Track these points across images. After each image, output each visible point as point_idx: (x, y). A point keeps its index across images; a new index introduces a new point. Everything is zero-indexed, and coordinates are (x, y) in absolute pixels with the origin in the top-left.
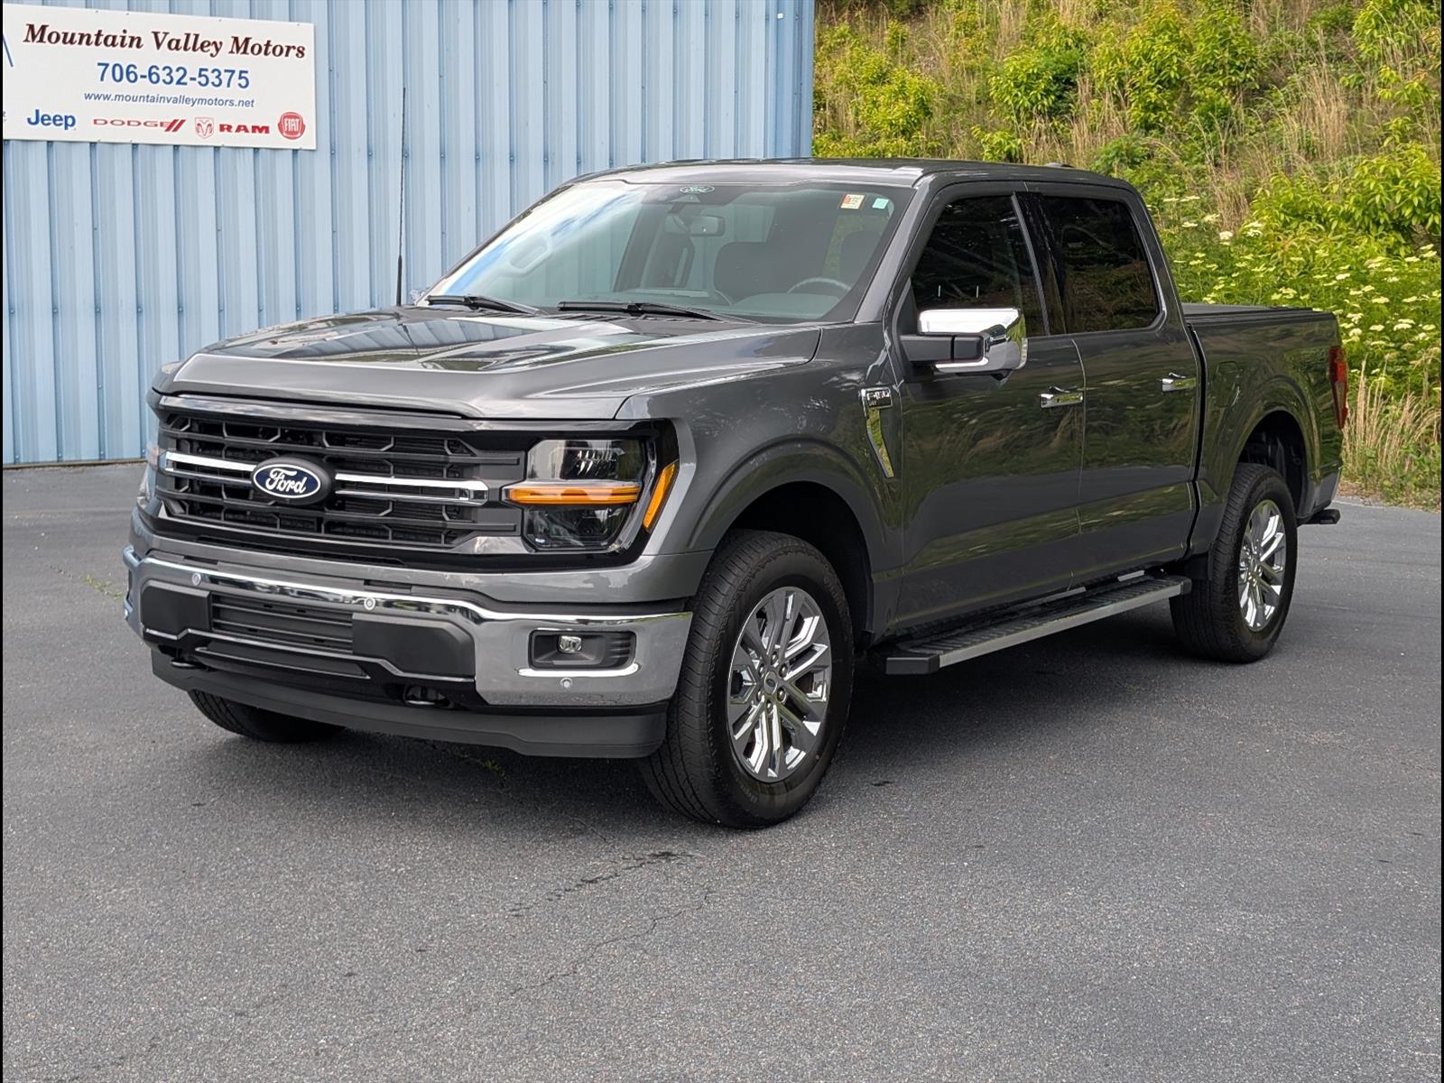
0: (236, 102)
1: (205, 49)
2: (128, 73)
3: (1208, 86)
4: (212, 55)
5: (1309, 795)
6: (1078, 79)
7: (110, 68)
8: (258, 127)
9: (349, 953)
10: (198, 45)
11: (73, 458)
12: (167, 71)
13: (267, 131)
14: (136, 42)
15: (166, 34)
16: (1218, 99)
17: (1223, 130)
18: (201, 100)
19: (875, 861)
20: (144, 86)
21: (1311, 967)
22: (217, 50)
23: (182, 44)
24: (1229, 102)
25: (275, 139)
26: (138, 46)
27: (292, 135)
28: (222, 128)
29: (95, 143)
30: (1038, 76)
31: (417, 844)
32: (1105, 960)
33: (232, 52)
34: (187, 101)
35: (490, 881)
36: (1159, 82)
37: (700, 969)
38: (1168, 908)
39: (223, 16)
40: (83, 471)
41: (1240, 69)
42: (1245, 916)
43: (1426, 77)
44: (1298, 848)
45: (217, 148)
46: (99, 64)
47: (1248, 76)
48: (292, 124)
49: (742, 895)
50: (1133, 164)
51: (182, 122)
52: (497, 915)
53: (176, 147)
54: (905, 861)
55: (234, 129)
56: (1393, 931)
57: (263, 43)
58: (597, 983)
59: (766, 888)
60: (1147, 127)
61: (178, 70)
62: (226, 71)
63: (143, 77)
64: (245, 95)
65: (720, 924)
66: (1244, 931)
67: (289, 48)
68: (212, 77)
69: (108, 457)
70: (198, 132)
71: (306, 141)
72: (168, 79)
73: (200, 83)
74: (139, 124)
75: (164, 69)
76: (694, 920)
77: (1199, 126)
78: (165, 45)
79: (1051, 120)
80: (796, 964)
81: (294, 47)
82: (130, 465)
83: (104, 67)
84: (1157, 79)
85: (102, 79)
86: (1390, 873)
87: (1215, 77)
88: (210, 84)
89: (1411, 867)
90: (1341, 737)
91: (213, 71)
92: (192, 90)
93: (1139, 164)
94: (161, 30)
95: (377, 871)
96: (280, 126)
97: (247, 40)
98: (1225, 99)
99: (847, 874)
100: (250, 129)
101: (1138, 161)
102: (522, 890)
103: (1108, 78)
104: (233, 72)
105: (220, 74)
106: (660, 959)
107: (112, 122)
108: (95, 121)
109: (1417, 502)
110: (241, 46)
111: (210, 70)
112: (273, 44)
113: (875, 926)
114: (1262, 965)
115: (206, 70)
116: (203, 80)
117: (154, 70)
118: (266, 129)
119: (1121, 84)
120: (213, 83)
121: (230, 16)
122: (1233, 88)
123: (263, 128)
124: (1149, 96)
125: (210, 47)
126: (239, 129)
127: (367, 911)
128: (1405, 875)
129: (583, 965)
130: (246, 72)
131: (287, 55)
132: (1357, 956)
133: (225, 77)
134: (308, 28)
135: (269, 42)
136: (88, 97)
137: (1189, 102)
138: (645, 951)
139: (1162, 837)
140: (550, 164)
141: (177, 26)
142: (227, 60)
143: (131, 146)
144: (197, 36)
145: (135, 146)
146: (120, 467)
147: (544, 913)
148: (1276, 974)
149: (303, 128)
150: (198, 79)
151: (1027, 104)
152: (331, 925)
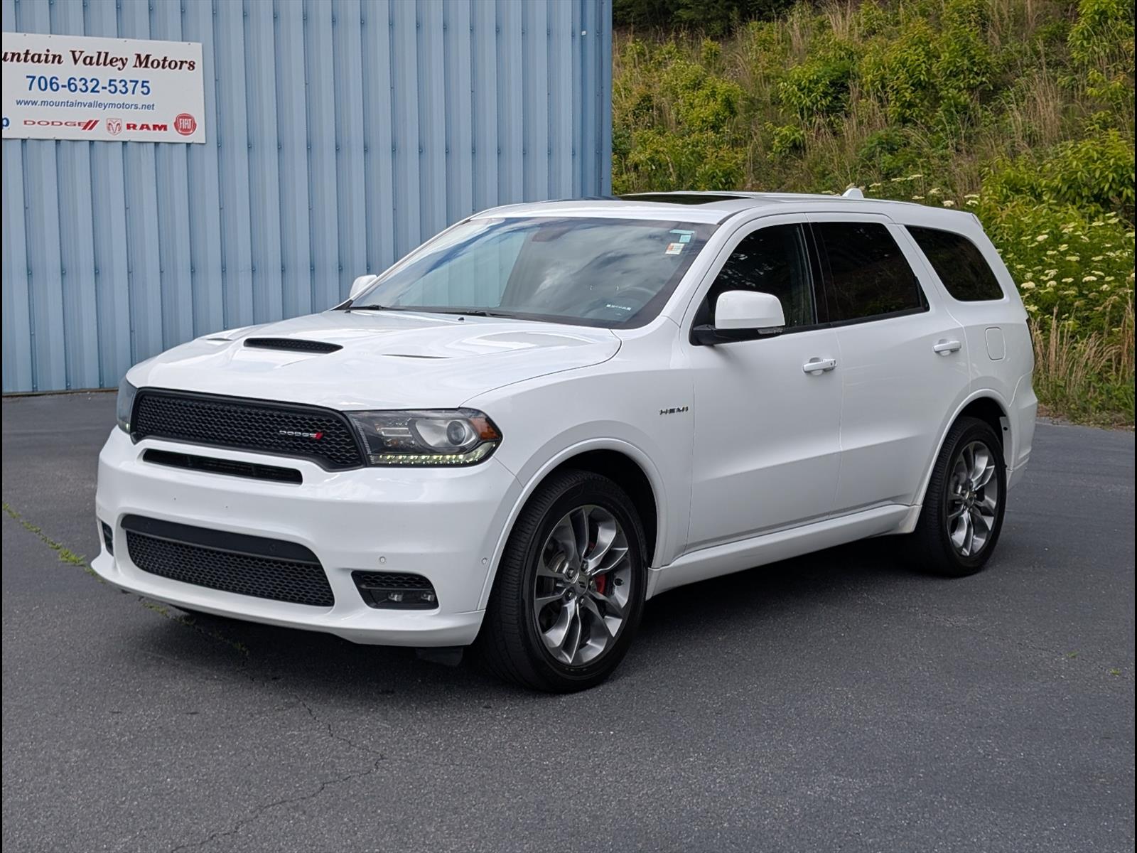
0: (140, 106)
1: (114, 64)
2: (52, 84)
3: (951, 87)
4: (119, 69)
5: (929, 671)
6: (850, 83)
7: (36, 80)
8: (157, 126)
9: (49, 813)
10: (108, 61)
11: (11, 391)
12: (83, 82)
13: (165, 129)
14: (58, 59)
15: (82, 52)
16: (960, 97)
17: (963, 122)
18: (112, 105)
19: (536, 730)
20: (64, 94)
21: (879, 828)
22: (124, 65)
23: (95, 60)
24: (968, 100)
25: (172, 135)
26: (59, 62)
27: (185, 131)
28: (128, 127)
29: (26, 140)
30: (817, 82)
31: (147, 716)
32: (700, 820)
33: (135, 66)
34: (100, 105)
35: (197, 749)
36: (912, 85)
37: (345, 829)
38: (772, 773)
39: (128, 38)
40: (18, 401)
41: (977, 74)
42: (836, 780)
43: (1124, 78)
44: (904, 718)
45: (124, 143)
46: (28, 77)
47: (984, 79)
48: (186, 123)
49: (408, 761)
50: (892, 151)
51: (96, 122)
52: (189, 780)
53: (91, 142)
54: (561, 730)
55: (138, 127)
56: (962, 794)
57: (161, 59)
58: (251, 841)
59: (432, 755)
60: (904, 121)
61: (92, 81)
62: (131, 81)
63: (63, 86)
64: (147, 100)
65: (379, 788)
66: (831, 794)
67: (182, 63)
68: (120, 86)
69: (39, 390)
70: (109, 129)
71: (198, 136)
72: (84, 88)
73: (110, 91)
74: (61, 124)
75: (81, 80)
76: (359, 785)
77: (944, 119)
78: (81, 61)
79: (829, 117)
80: (430, 824)
81: (186, 62)
82: (57, 396)
83: (31, 79)
84: (910, 82)
85: (30, 89)
86: (976, 742)
87: (958, 80)
88: (118, 92)
89: (996, 736)
90: (974, 621)
91: (121, 82)
92: (104, 96)
93: (897, 150)
94: (78, 49)
95: (103, 740)
96: (176, 125)
97: (148, 57)
98: (964, 98)
99: (506, 742)
100: (151, 127)
101: (896, 148)
102: (220, 758)
103: (873, 82)
104: (137, 82)
105: (126, 83)
106: (314, 820)
107: (39, 123)
108: (25, 122)
109: (1097, 422)
110: (143, 61)
111: (118, 81)
112: (169, 59)
113: (513, 790)
114: (837, 825)
115: (115, 81)
116: (113, 89)
117: (72, 81)
118: (165, 127)
119: (883, 87)
120: (120, 91)
121: (134, 37)
122: (971, 89)
123: (162, 126)
124: (904, 96)
125: (118, 63)
126: (142, 128)
127: (80, 776)
128: (987, 743)
129: (245, 825)
130: (148, 82)
131: (180, 68)
132: (923, 817)
133: (130, 86)
134: (197, 46)
135: (165, 58)
136: (19, 103)
137: (937, 100)
138: (304, 813)
139: (790, 708)
140: (397, 151)
141: (91, 46)
142: (131, 72)
143: (54, 142)
144: (107, 54)
145: (58, 141)
146: (49, 397)
147: (231, 778)
148: (846, 834)
149: (194, 126)
150: (109, 88)
151: (809, 103)
152: (45, 788)
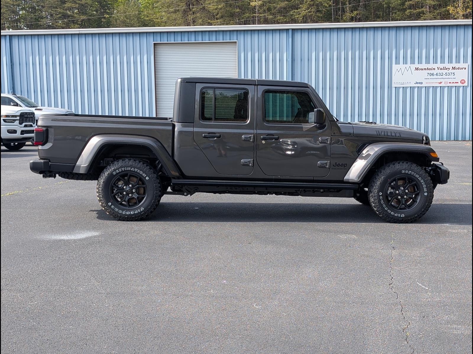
0: (452, 78)
2: (433, 74)
10: (446, 69)
12: (440, 74)
15: (440, 67)
18: (446, 78)
20: (435, 77)
22: (449, 69)
23: (442, 69)
25: (460, 84)
26: (434, 70)
27: (463, 83)
28: (449, 83)
29: (426, 87)
33: (452, 69)
34: (443, 78)
39: (450, 64)
45: (448, 87)
46: (427, 73)
48: (463, 81)
51: (442, 82)
53: (441, 87)
62: (451, 73)
70: (445, 84)
71: (466, 84)
74: (434, 83)
85: (428, 76)
96: (460, 82)
97: (455, 67)
100: (455, 83)
108: (427, 83)
117: (437, 74)
120: (448, 75)
126: (452, 83)
130: (455, 73)
131: (462, 69)
134: (467, 64)
135: (459, 67)
136: (425, 79)
143: (432, 87)
150: (445, 75)
